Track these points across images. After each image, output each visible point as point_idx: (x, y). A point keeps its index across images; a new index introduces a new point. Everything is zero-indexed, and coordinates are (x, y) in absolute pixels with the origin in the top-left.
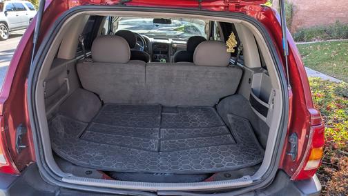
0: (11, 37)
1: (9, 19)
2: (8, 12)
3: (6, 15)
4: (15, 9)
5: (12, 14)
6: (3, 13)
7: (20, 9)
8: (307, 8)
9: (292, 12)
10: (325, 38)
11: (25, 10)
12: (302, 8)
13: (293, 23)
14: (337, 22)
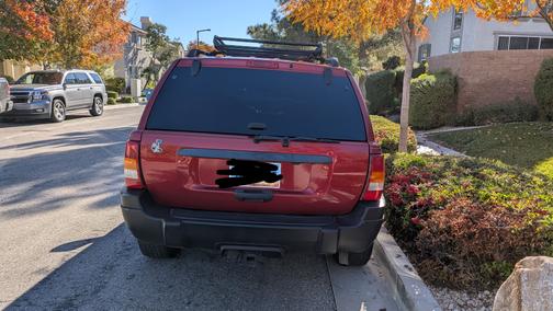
0: (67, 118)
1: (68, 93)
2: (68, 86)
3: (65, 88)
4: (77, 81)
5: (72, 88)
6: (61, 86)
7: (82, 82)
8: (477, 80)
9: (457, 85)
10: (504, 121)
11: (90, 82)
12: (470, 81)
13: (460, 102)
14: (517, 99)
